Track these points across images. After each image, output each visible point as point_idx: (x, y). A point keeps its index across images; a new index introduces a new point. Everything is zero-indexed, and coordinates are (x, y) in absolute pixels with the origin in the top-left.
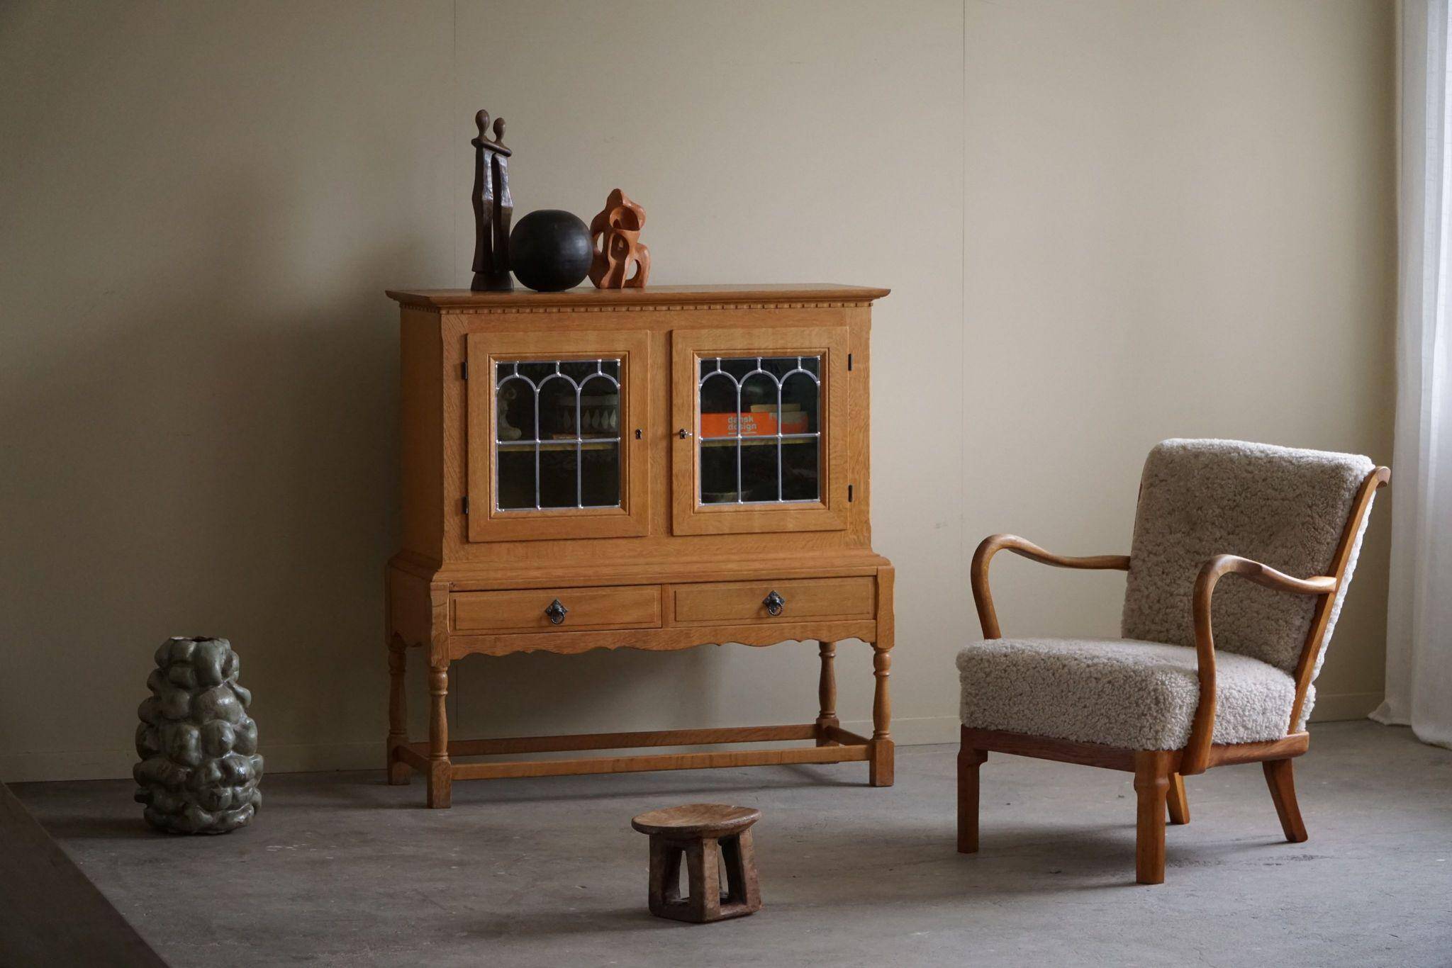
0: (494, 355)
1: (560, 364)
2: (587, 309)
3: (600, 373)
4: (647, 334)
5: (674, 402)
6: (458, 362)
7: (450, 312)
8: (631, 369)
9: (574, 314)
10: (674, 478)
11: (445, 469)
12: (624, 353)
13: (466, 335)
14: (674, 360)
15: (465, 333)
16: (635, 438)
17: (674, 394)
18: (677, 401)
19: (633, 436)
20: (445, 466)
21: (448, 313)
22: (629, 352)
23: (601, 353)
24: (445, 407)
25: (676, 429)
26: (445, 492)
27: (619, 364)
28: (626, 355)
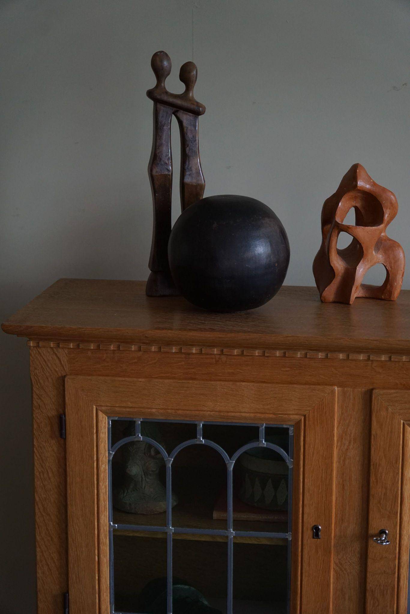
0: (103, 408)
1: (203, 425)
2: (243, 352)
3: (264, 443)
4: (333, 392)
5: (372, 492)
6: (53, 413)
7: (41, 344)
8: (308, 439)
9: (224, 358)
10: (368, 595)
11: (39, 554)
12: (297, 417)
13: (63, 378)
14: (373, 432)
15: (64, 374)
16: (311, 536)
17: (372, 479)
18: (376, 491)
19: (309, 533)
20: (38, 550)
21: (38, 346)
22: (305, 416)
23: (263, 416)
24: (37, 474)
25: (374, 528)
26: (39, 584)
27: (291, 433)
28: (301, 420)
